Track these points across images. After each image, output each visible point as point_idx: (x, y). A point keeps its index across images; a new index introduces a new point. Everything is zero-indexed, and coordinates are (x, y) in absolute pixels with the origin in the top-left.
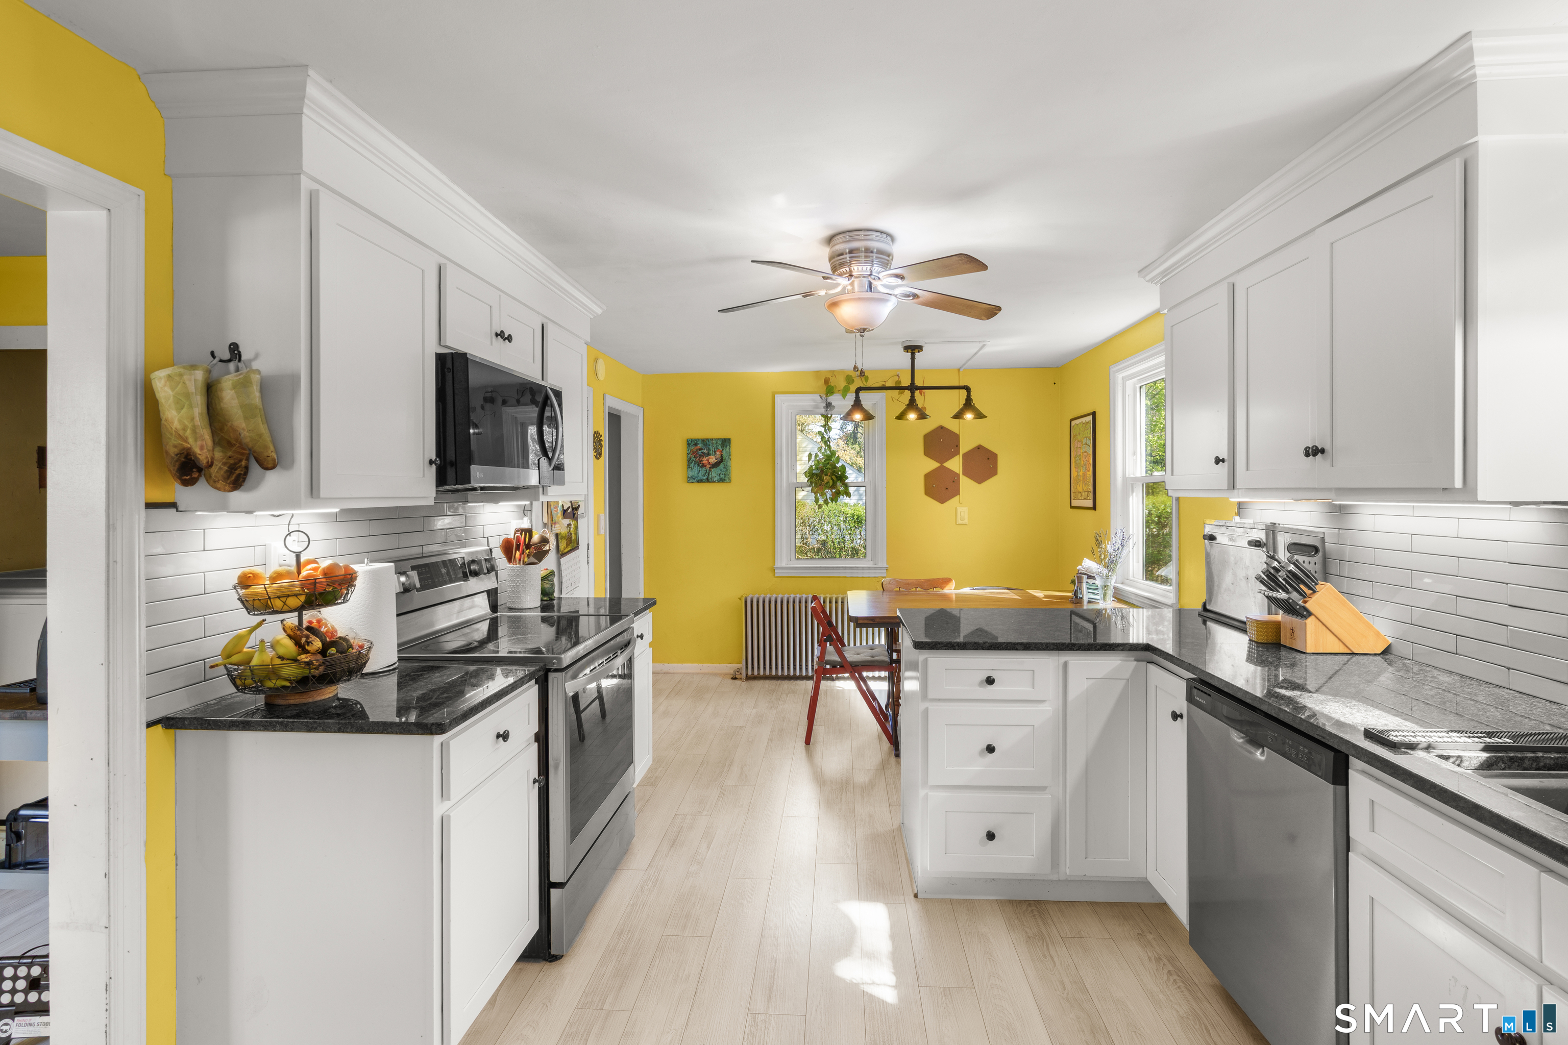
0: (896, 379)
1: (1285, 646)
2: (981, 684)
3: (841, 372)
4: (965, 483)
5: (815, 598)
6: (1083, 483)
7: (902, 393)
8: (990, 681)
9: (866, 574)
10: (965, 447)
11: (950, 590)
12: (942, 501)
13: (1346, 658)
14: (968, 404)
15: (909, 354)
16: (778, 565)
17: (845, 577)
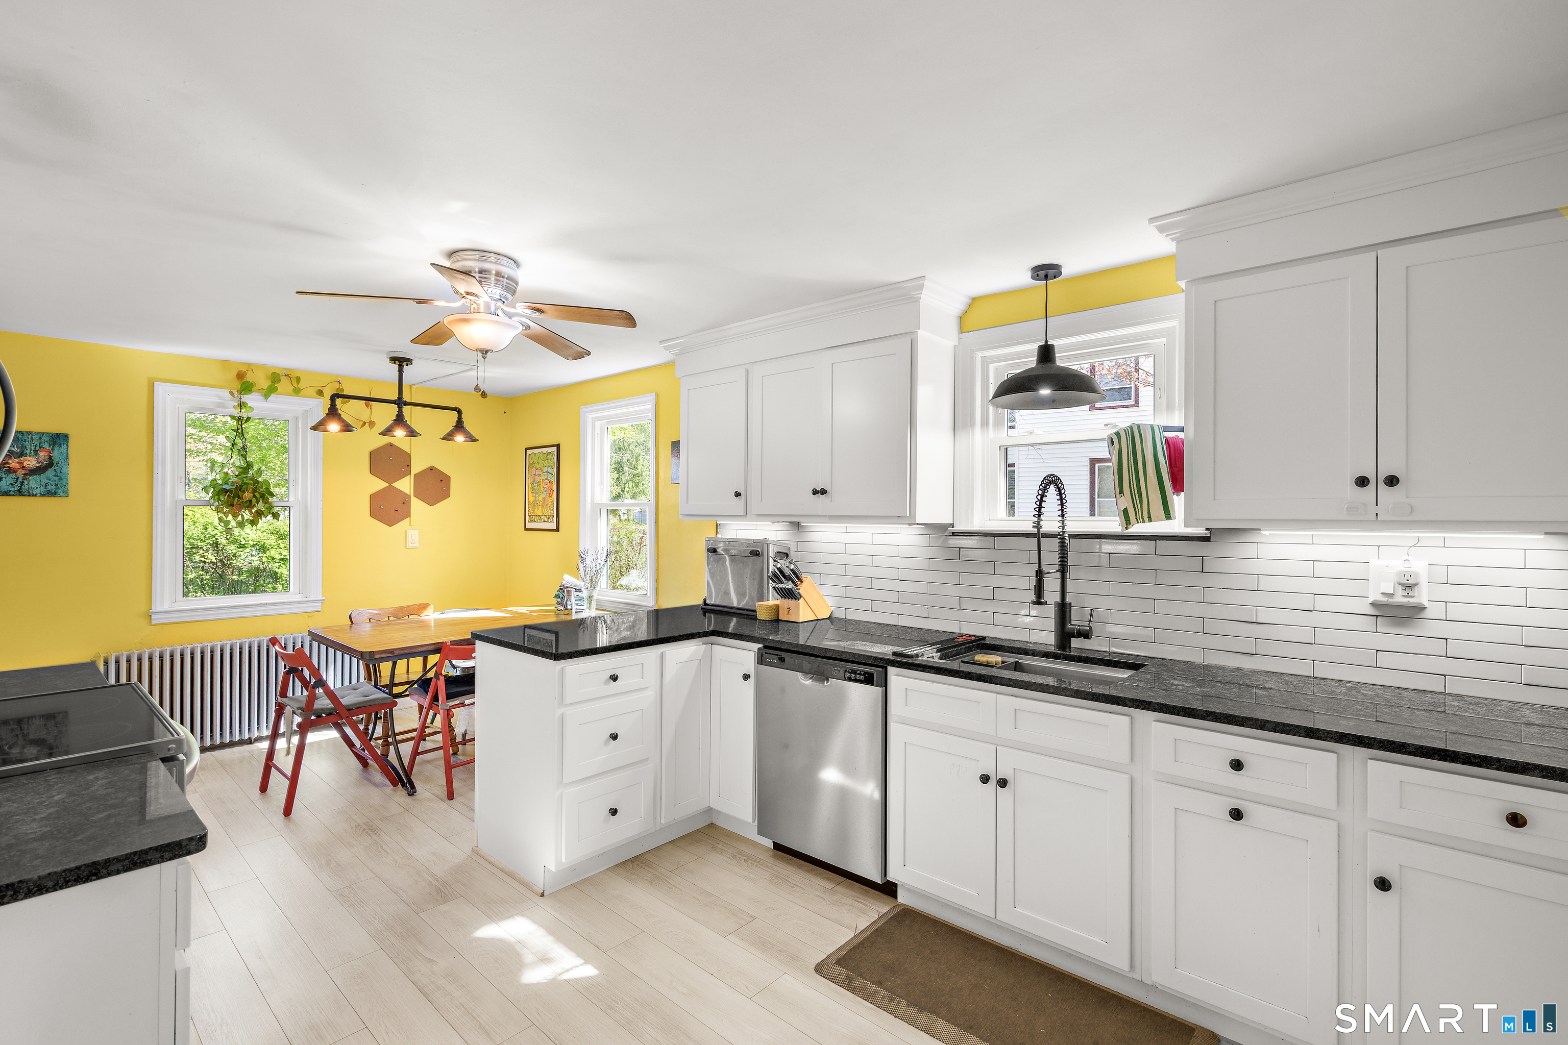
0: (337, 385)
1: (781, 620)
2: (606, 683)
3: (262, 367)
4: (417, 505)
5: (274, 641)
6: (543, 507)
7: (346, 403)
8: (614, 678)
9: (294, 609)
10: (416, 467)
11: (431, 615)
12: (390, 523)
13: (812, 624)
14: (459, 426)
15: (396, 367)
16: (157, 607)
17: (265, 615)
